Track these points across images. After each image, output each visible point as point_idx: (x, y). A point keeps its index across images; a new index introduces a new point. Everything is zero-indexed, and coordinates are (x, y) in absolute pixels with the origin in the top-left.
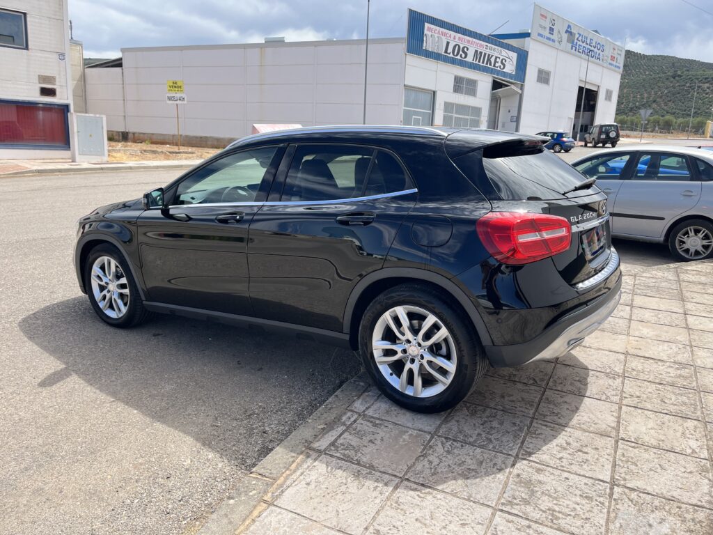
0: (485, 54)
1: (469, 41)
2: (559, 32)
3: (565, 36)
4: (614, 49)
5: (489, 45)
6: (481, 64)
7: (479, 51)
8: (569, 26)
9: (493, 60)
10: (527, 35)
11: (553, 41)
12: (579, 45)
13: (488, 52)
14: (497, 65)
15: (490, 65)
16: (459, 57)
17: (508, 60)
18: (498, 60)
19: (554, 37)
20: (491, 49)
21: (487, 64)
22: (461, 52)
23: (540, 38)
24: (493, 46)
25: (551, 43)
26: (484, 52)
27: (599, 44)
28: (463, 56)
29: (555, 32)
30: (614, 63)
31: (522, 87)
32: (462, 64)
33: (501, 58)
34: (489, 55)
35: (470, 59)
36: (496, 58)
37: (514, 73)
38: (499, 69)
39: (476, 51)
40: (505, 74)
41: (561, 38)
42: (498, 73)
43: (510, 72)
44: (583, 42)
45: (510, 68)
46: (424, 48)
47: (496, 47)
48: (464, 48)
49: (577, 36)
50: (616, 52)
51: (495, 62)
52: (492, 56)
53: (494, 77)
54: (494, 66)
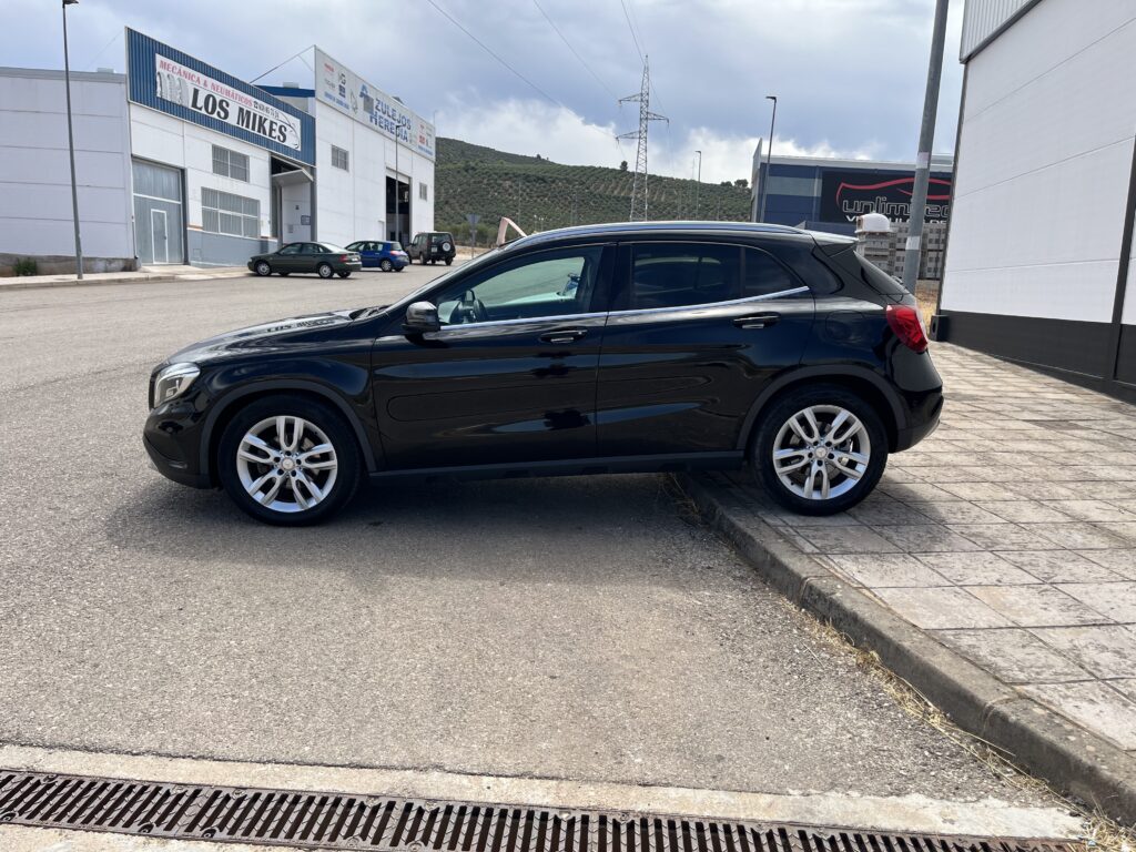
0: (255, 115)
1: (228, 92)
2: (352, 94)
3: (361, 101)
4: (422, 127)
5: (259, 102)
6: (250, 130)
7: (245, 109)
8: (364, 88)
9: (267, 125)
10: (311, 93)
11: (347, 107)
12: (381, 117)
13: (259, 113)
14: (274, 134)
15: (265, 133)
16: (215, 116)
17: (288, 127)
18: (274, 126)
19: (347, 100)
20: (262, 108)
21: (259, 131)
22: (218, 109)
23: (328, 101)
24: (266, 105)
25: (343, 109)
26: (252, 112)
27: (403, 117)
28: (222, 114)
29: (347, 93)
30: (424, 146)
31: (313, 171)
32: (223, 127)
33: (279, 124)
34: (261, 117)
35: (232, 120)
36: (272, 123)
37: (299, 149)
38: (277, 140)
39: (241, 110)
40: (287, 150)
41: (356, 103)
42: (278, 147)
43: (294, 147)
44: (384, 113)
45: (293, 141)
46: (158, 95)
47: (271, 107)
48: (222, 101)
49: (375, 103)
50: (425, 131)
51: (271, 129)
52: (266, 119)
53: (272, 153)
54: (270, 135)
